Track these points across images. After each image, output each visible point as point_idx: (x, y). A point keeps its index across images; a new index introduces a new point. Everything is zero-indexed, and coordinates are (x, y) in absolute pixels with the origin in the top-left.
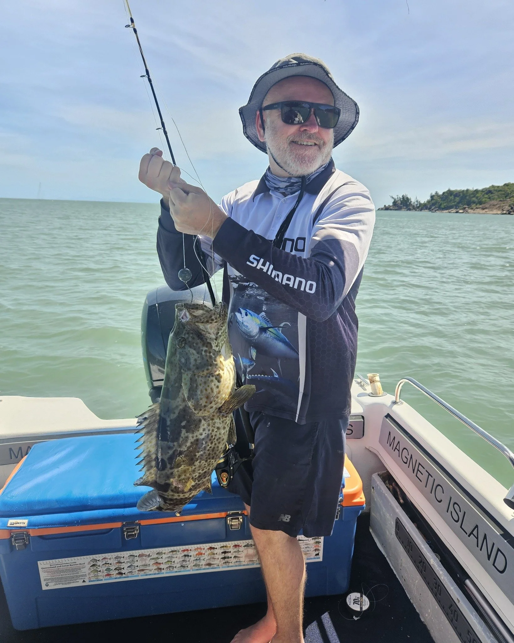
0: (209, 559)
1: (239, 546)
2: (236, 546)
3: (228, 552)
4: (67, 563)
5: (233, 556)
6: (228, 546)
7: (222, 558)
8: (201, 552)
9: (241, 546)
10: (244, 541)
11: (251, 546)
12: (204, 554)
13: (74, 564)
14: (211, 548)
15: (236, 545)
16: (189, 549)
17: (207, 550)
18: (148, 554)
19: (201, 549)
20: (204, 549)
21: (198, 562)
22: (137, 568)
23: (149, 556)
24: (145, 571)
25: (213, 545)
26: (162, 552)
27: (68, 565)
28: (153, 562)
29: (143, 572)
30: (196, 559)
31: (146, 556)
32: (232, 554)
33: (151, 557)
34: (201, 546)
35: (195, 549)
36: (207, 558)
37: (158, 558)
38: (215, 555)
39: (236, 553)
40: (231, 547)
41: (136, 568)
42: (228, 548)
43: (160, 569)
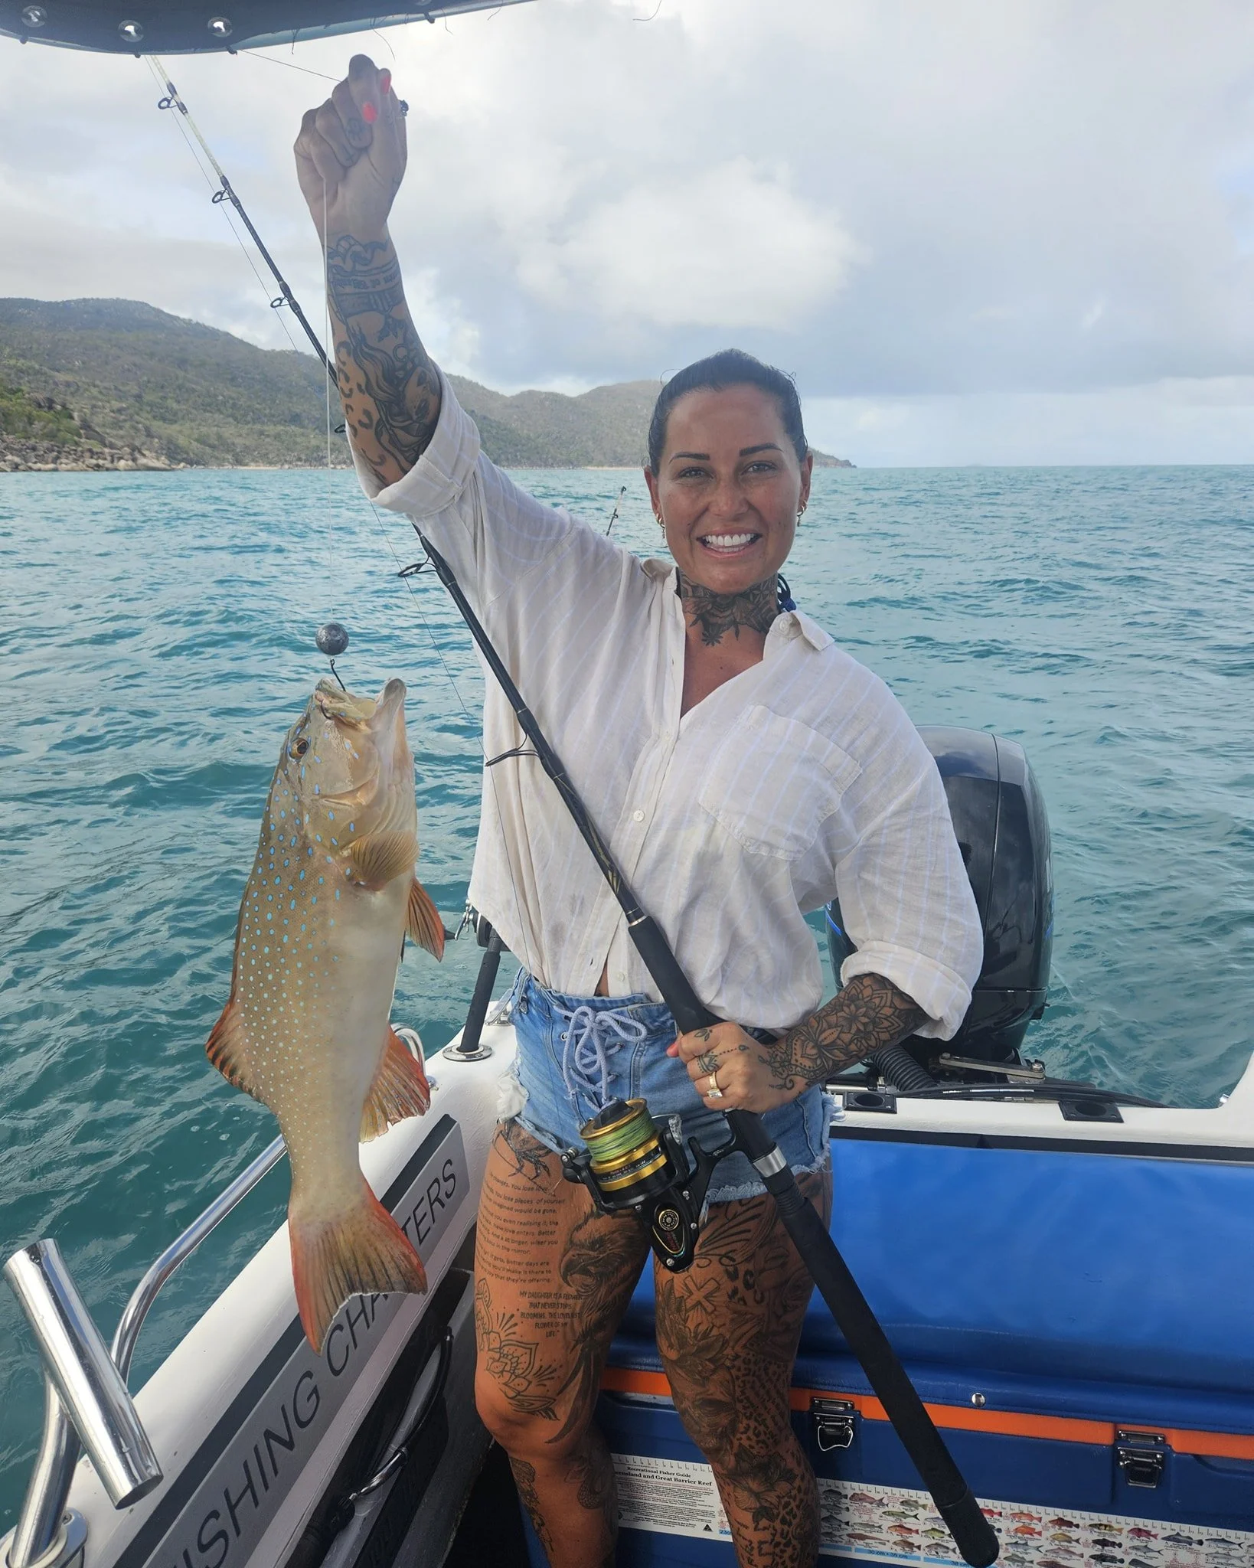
0: (1052, 1551)
1: (1148, 1533)
2: (1138, 1532)
3: (1113, 1544)
4: (668, 1473)
5: (1128, 1560)
6: (1116, 1526)
7: (1092, 1557)
8: (1033, 1526)
9: (1155, 1536)
10: (1166, 1524)
11: (1185, 1542)
12: (1040, 1533)
13: (686, 1478)
14: (1060, 1522)
15: (1140, 1530)
16: (995, 1510)
17: (1050, 1525)
18: (877, 1497)
19: (1030, 1516)
20: (1040, 1519)
21: (1019, 1552)
22: (846, 1527)
23: (880, 1503)
24: (867, 1541)
25: (1068, 1514)
26: (916, 1502)
27: (669, 1476)
28: (890, 1521)
29: (862, 1542)
30: (1014, 1541)
31: (871, 1503)
32: (1126, 1553)
33: (886, 1509)
34: (1033, 1509)
35: (1014, 1515)
36: (1047, 1546)
37: (904, 1515)
38: (1074, 1544)
39: (1139, 1553)
40: (1125, 1532)
41: (843, 1526)
42: (1114, 1532)
43: (911, 1545)
